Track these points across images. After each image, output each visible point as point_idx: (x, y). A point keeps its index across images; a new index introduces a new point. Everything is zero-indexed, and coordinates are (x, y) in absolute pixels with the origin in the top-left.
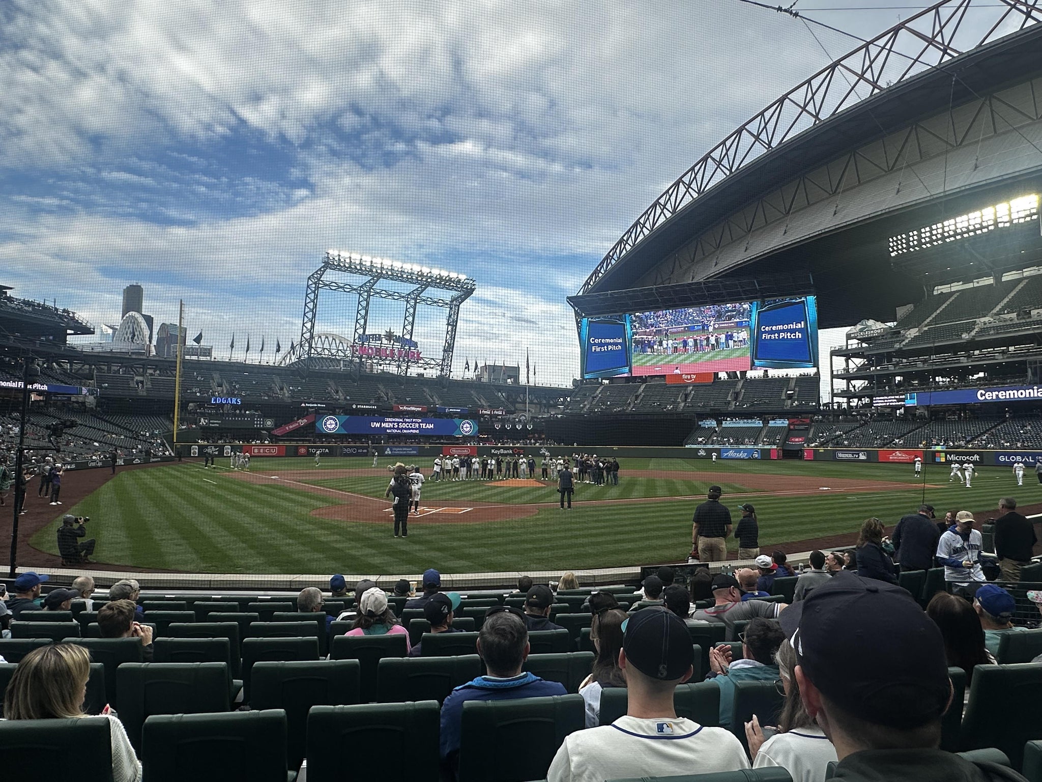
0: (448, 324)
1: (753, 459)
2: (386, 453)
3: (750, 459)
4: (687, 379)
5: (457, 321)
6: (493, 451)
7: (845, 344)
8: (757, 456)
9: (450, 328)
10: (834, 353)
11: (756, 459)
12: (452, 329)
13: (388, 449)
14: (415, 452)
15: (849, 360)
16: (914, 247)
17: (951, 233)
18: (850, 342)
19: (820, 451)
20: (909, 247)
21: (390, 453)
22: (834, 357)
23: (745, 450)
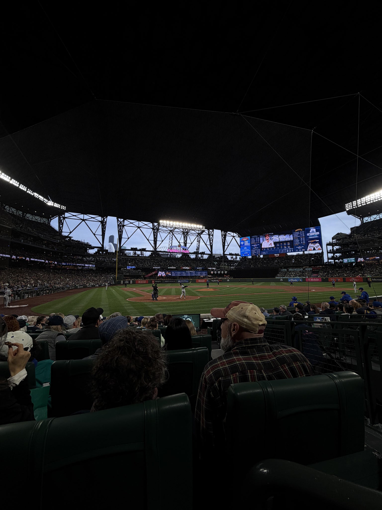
0: (197, 241)
1: (300, 282)
2: (179, 282)
3: (298, 282)
4: (276, 256)
5: (200, 240)
6: (212, 281)
7: (332, 241)
8: (301, 280)
9: (198, 243)
10: (328, 245)
11: (301, 281)
12: (199, 243)
13: (179, 281)
14: (187, 281)
15: (334, 247)
16: (355, 206)
17: (369, 201)
18: (333, 240)
19: (324, 278)
20: (353, 207)
21: (180, 282)
22: (328, 246)
23: (297, 279)
